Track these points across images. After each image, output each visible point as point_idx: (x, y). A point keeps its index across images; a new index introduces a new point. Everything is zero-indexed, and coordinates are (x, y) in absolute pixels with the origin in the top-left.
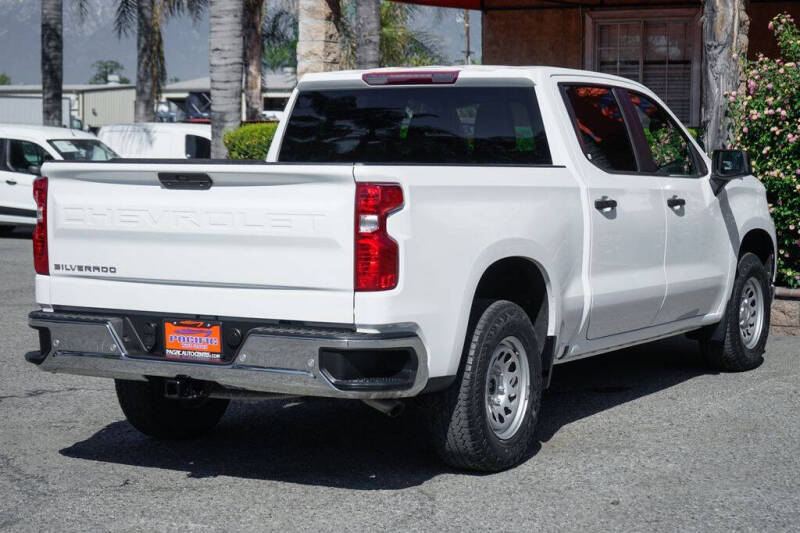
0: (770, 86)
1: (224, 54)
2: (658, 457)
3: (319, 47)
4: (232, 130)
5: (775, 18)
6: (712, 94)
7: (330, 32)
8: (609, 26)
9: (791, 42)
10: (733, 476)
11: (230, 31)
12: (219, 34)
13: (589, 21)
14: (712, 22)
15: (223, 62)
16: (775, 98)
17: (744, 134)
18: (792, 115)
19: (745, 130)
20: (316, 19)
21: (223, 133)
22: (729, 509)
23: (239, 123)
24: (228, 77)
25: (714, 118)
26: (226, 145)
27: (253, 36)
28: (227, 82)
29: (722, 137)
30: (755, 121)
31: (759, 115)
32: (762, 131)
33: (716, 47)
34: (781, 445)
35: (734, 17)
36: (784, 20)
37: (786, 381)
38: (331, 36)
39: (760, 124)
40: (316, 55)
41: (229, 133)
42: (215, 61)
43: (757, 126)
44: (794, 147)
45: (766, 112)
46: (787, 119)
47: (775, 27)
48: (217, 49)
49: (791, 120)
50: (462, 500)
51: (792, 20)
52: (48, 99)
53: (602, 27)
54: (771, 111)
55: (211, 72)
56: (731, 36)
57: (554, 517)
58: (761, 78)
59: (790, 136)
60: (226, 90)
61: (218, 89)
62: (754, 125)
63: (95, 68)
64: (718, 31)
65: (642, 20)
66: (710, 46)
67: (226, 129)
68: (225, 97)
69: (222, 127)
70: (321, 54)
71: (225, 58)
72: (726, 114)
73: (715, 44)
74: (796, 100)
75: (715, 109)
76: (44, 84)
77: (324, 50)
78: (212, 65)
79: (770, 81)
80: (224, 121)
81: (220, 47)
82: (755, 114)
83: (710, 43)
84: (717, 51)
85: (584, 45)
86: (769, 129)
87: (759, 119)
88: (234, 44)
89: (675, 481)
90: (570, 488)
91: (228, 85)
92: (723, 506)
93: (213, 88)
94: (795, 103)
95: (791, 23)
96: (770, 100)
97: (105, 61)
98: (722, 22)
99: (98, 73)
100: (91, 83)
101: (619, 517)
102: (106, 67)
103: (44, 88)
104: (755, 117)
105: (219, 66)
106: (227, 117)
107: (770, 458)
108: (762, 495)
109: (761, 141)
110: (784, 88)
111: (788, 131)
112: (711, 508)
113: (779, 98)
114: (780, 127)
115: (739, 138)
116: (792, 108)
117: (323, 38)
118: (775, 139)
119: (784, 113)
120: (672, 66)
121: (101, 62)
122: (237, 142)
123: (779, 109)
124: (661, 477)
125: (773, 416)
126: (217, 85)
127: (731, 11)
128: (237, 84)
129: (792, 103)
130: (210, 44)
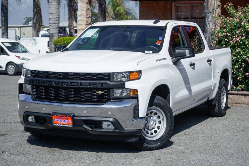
0: (225, 26)
1: (53, 15)
2: (178, 145)
3: (84, 13)
4: (56, 39)
5: (226, 4)
6: (207, 28)
7: (88, 8)
8: (180, 6)
9: (232, 12)
10: (200, 151)
11: (55, 7)
12: (52, 8)
13: (173, 5)
14: (207, 5)
15: (53, 17)
16: (226, 30)
17: (217, 41)
18: (232, 35)
19: (217, 40)
20: (84, 3)
21: (53, 40)
22: (195, 161)
23: (58, 37)
24: (54, 22)
25: (208, 36)
26: (54, 44)
27: (71, 9)
28: (54, 24)
29: (210, 42)
30: (220, 37)
31: (221, 35)
32: (222, 40)
33: (209, 13)
34: (218, 141)
35: (214, 3)
36: (230, 5)
37: (226, 121)
38: (88, 9)
39: (222, 38)
40: (83, 15)
41: (55, 40)
42: (50, 17)
43: (221, 39)
44: (232, 46)
45: (224, 34)
46: (230, 37)
47: (226, 7)
48: (51, 13)
49: (231, 37)
50: (110, 158)
51: (232, 5)
52: (3, 29)
53: (178, 7)
54: (225, 34)
55: (49, 20)
56: (214, 9)
57: (138, 164)
58: (222, 23)
59: (231, 42)
60: (54, 26)
61: (51, 26)
62: (220, 38)
63: (25, 20)
64: (210, 8)
65: (190, 4)
66: (207, 13)
67: (54, 39)
68: (54, 29)
69: (52, 38)
70: (85, 15)
71: (54, 16)
72: (212, 35)
73: (208, 12)
74: (233, 30)
75: (208, 33)
76: (2, 24)
77: (86, 14)
78: (49, 18)
79: (225, 24)
80: (53, 36)
81: (52, 12)
82: (220, 35)
83: (207, 12)
84: (209, 14)
85: (172, 12)
86: (224, 39)
87: (221, 36)
88: (56, 12)
89: (181, 152)
90: (146, 155)
91: (54, 25)
92: (194, 160)
93: (50, 26)
94: (233, 31)
95: (232, 6)
96: (225, 30)
97: (28, 17)
98: (211, 5)
99: (26, 21)
100: (24, 24)
101: (159, 164)
102: (29, 19)
103: (2, 26)
104: (220, 36)
105: (52, 18)
106: (54, 35)
107: (214, 145)
108: (207, 157)
109: (222, 43)
110: (229, 26)
111: (230, 40)
112: (190, 161)
113: (227, 30)
114: (228, 39)
115: (215, 43)
116: (232, 33)
117: (86, 10)
118: (227, 43)
119: (229, 34)
120: (200, 19)
121: (27, 18)
122: (57, 43)
123: (228, 33)
124: (176, 151)
125: (219, 132)
126: (51, 25)
127: (214, 1)
128: (57, 24)
129: (232, 31)
130: (49, 11)
